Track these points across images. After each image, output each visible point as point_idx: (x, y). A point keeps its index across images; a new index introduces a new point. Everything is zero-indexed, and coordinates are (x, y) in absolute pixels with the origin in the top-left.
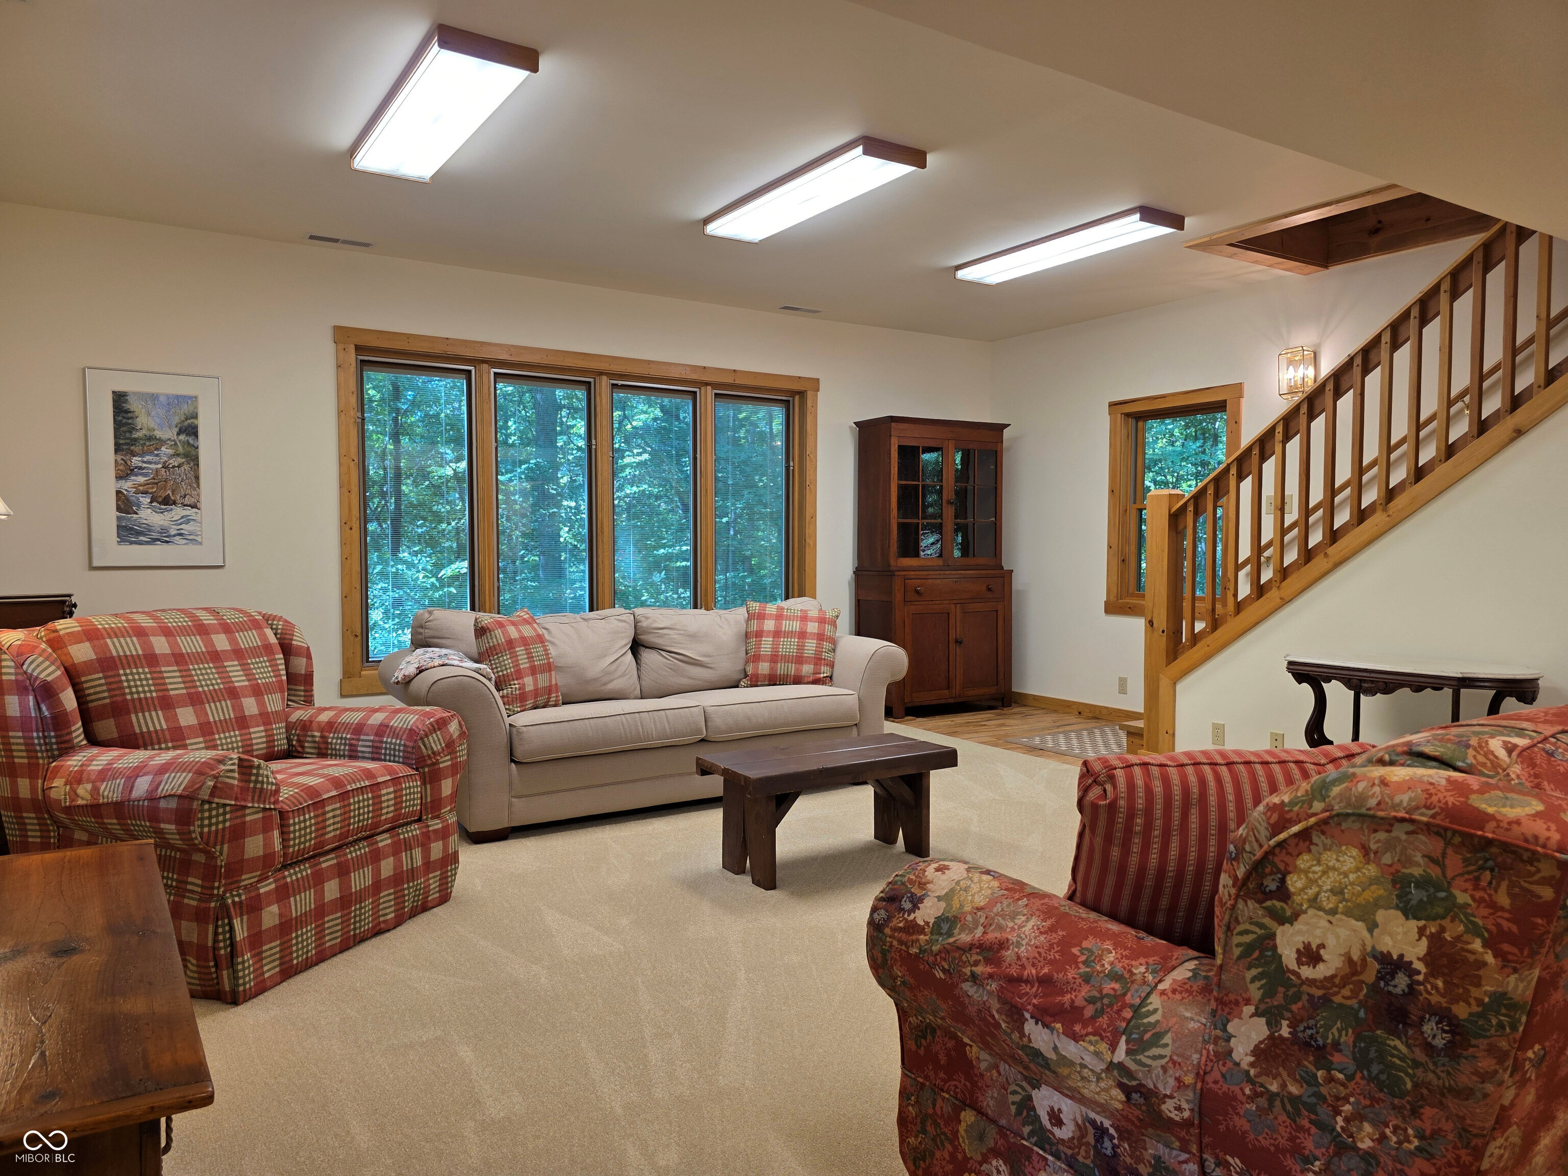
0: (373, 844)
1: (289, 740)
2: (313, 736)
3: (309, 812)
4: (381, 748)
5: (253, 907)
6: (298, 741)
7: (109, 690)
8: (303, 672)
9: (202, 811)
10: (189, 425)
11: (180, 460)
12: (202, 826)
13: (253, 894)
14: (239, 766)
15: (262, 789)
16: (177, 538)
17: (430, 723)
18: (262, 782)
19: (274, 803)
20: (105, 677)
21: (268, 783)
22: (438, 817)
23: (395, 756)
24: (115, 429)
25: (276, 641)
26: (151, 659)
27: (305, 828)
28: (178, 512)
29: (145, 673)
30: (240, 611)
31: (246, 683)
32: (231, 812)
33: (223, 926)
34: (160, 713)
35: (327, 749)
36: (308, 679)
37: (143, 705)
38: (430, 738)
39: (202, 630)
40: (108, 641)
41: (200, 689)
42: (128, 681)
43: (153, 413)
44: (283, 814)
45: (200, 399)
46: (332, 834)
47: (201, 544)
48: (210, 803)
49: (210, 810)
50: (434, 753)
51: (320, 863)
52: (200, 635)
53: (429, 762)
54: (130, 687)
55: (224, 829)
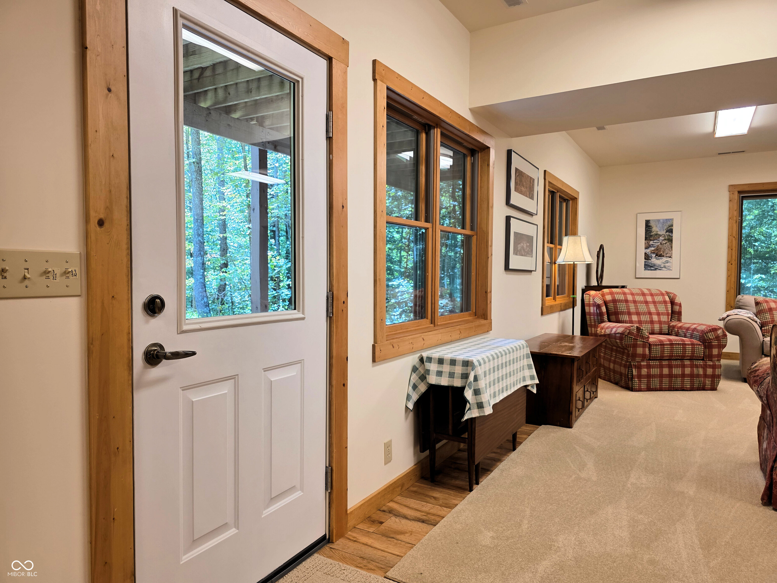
0: (682, 362)
1: (669, 331)
2: (675, 330)
3: (659, 346)
4: (693, 335)
5: (639, 368)
6: (671, 331)
7: (614, 308)
8: (677, 311)
9: (626, 338)
10: (670, 229)
11: (666, 241)
12: (625, 342)
13: (639, 364)
14: (637, 328)
15: (643, 336)
16: (664, 268)
17: (710, 329)
18: (643, 334)
19: (647, 340)
20: (613, 305)
21: (645, 335)
22: (711, 361)
23: (697, 338)
24: (646, 233)
25: (669, 300)
26: (626, 301)
27: (657, 350)
28: (664, 259)
29: (624, 305)
30: (658, 290)
31: (655, 311)
32: (633, 340)
33: (630, 370)
34: (627, 316)
35: (678, 334)
36: (680, 313)
37: (623, 313)
38: (709, 334)
39: (644, 294)
40: (615, 295)
41: (640, 311)
42: (619, 306)
43: (658, 226)
44: (650, 345)
45: (674, 220)
46: (667, 355)
47: (672, 270)
48: (628, 336)
49: (627, 338)
50: (710, 339)
51: (662, 362)
52: (643, 296)
53: (708, 342)
54: (619, 308)
55: (631, 344)
